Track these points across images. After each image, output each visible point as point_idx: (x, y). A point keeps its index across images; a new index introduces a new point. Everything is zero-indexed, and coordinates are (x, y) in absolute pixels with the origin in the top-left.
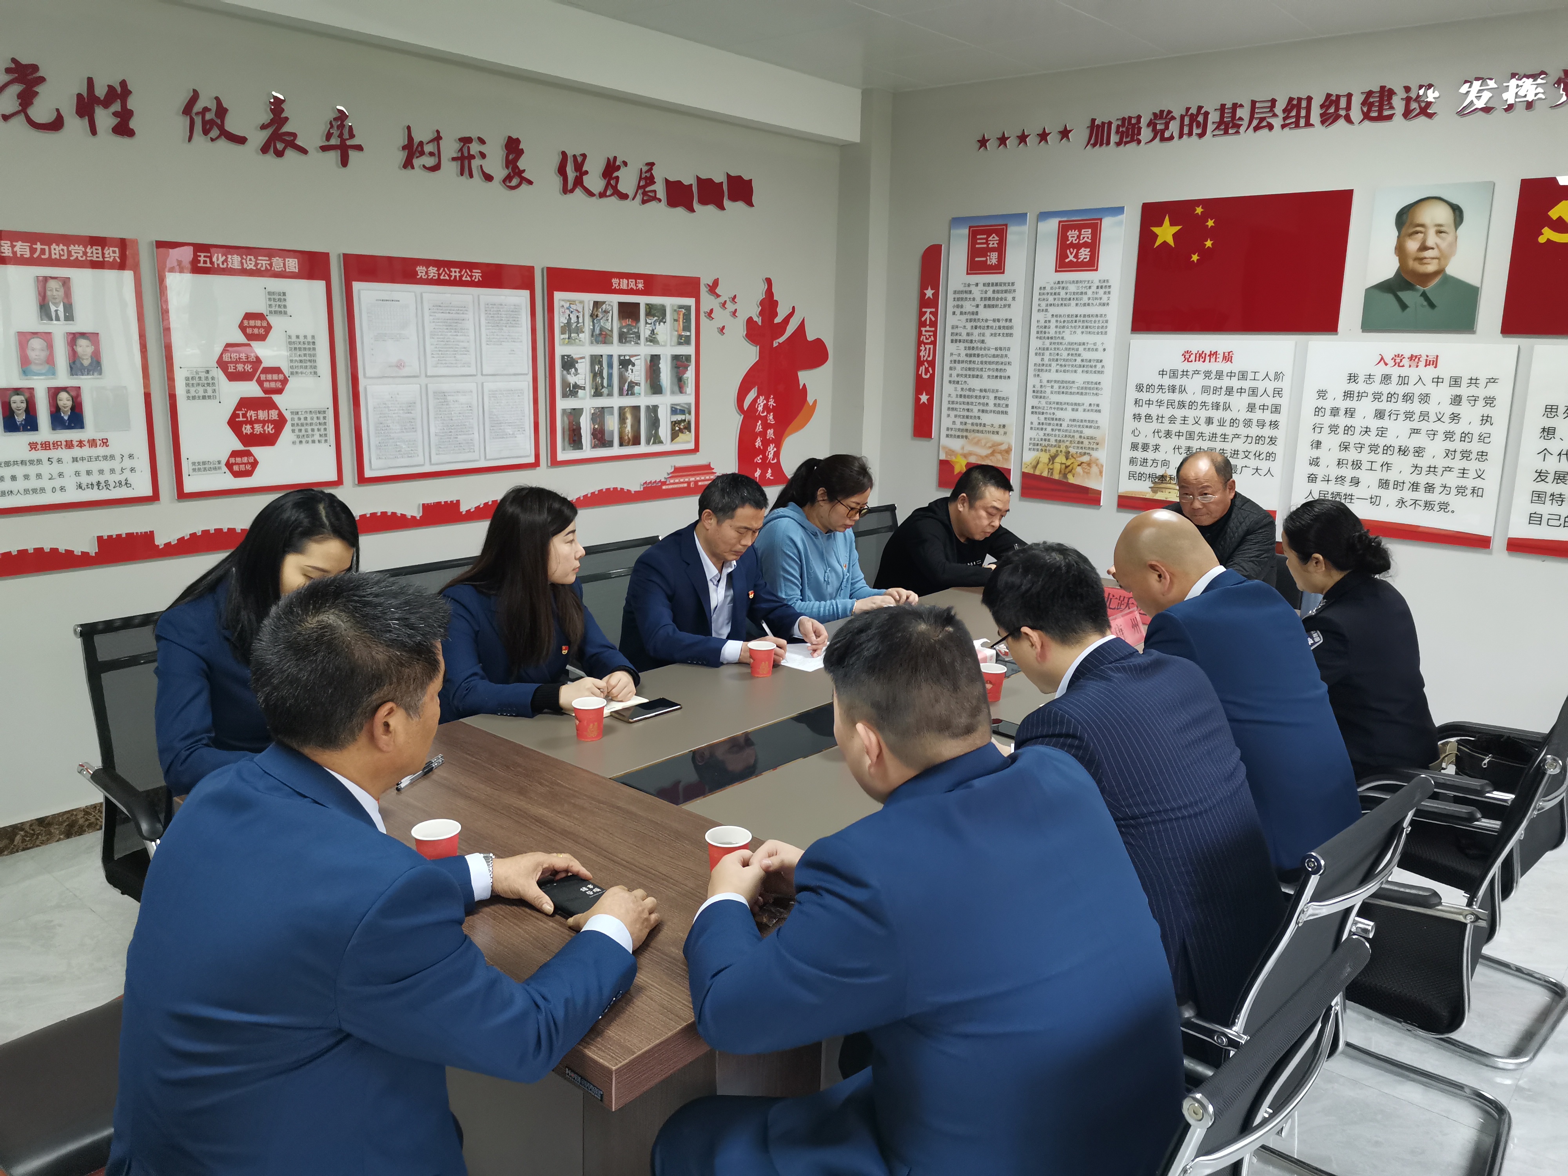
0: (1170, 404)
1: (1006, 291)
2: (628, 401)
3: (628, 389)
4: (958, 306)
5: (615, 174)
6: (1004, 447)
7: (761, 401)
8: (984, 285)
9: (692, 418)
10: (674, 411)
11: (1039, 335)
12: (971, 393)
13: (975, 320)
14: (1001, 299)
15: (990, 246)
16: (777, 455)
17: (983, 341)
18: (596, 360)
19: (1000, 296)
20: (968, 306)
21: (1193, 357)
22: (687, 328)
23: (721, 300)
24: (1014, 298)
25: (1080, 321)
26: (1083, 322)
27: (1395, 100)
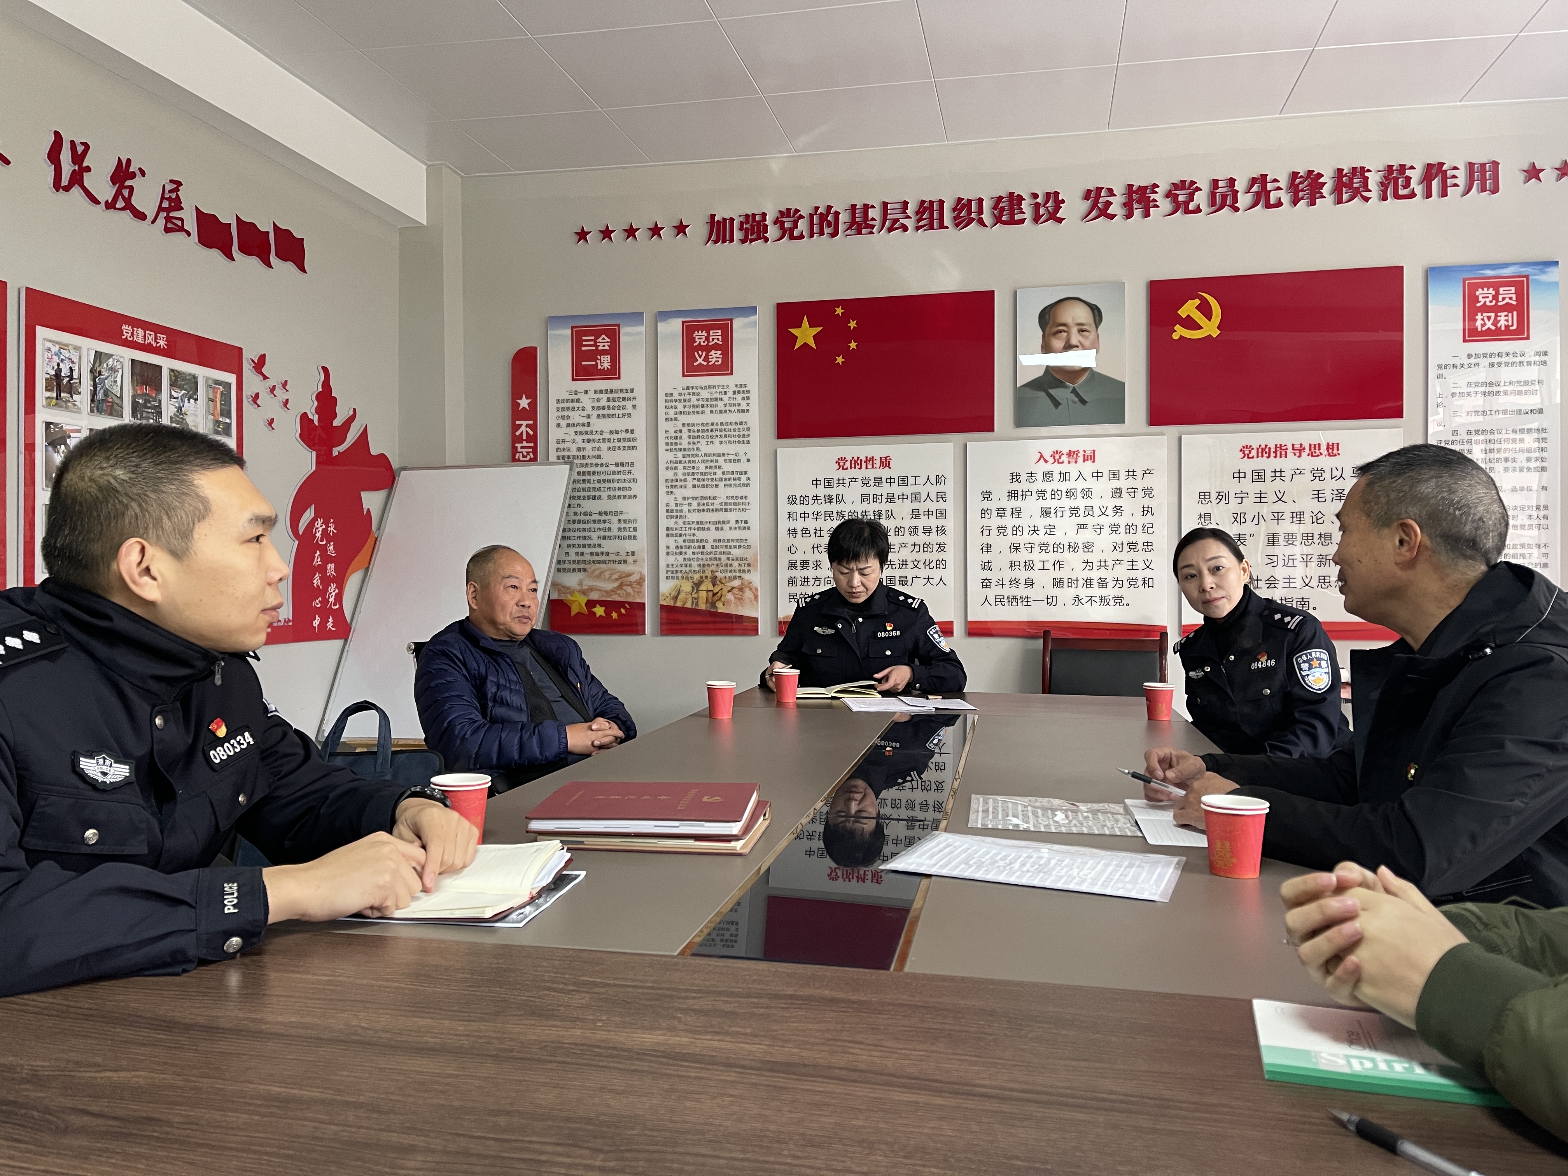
0: (828, 515)
1: (624, 399)
4: (563, 417)
5: (128, 183)
6: (634, 578)
7: (320, 524)
8: (595, 392)
11: (669, 447)
12: (587, 518)
13: (586, 433)
14: (619, 408)
15: (600, 348)
16: (339, 598)
17: (599, 457)
19: (616, 404)
20: (577, 417)
21: (848, 464)
22: (227, 413)
23: (270, 383)
24: (634, 407)
25: (716, 430)
26: (721, 430)
27: (1024, 206)
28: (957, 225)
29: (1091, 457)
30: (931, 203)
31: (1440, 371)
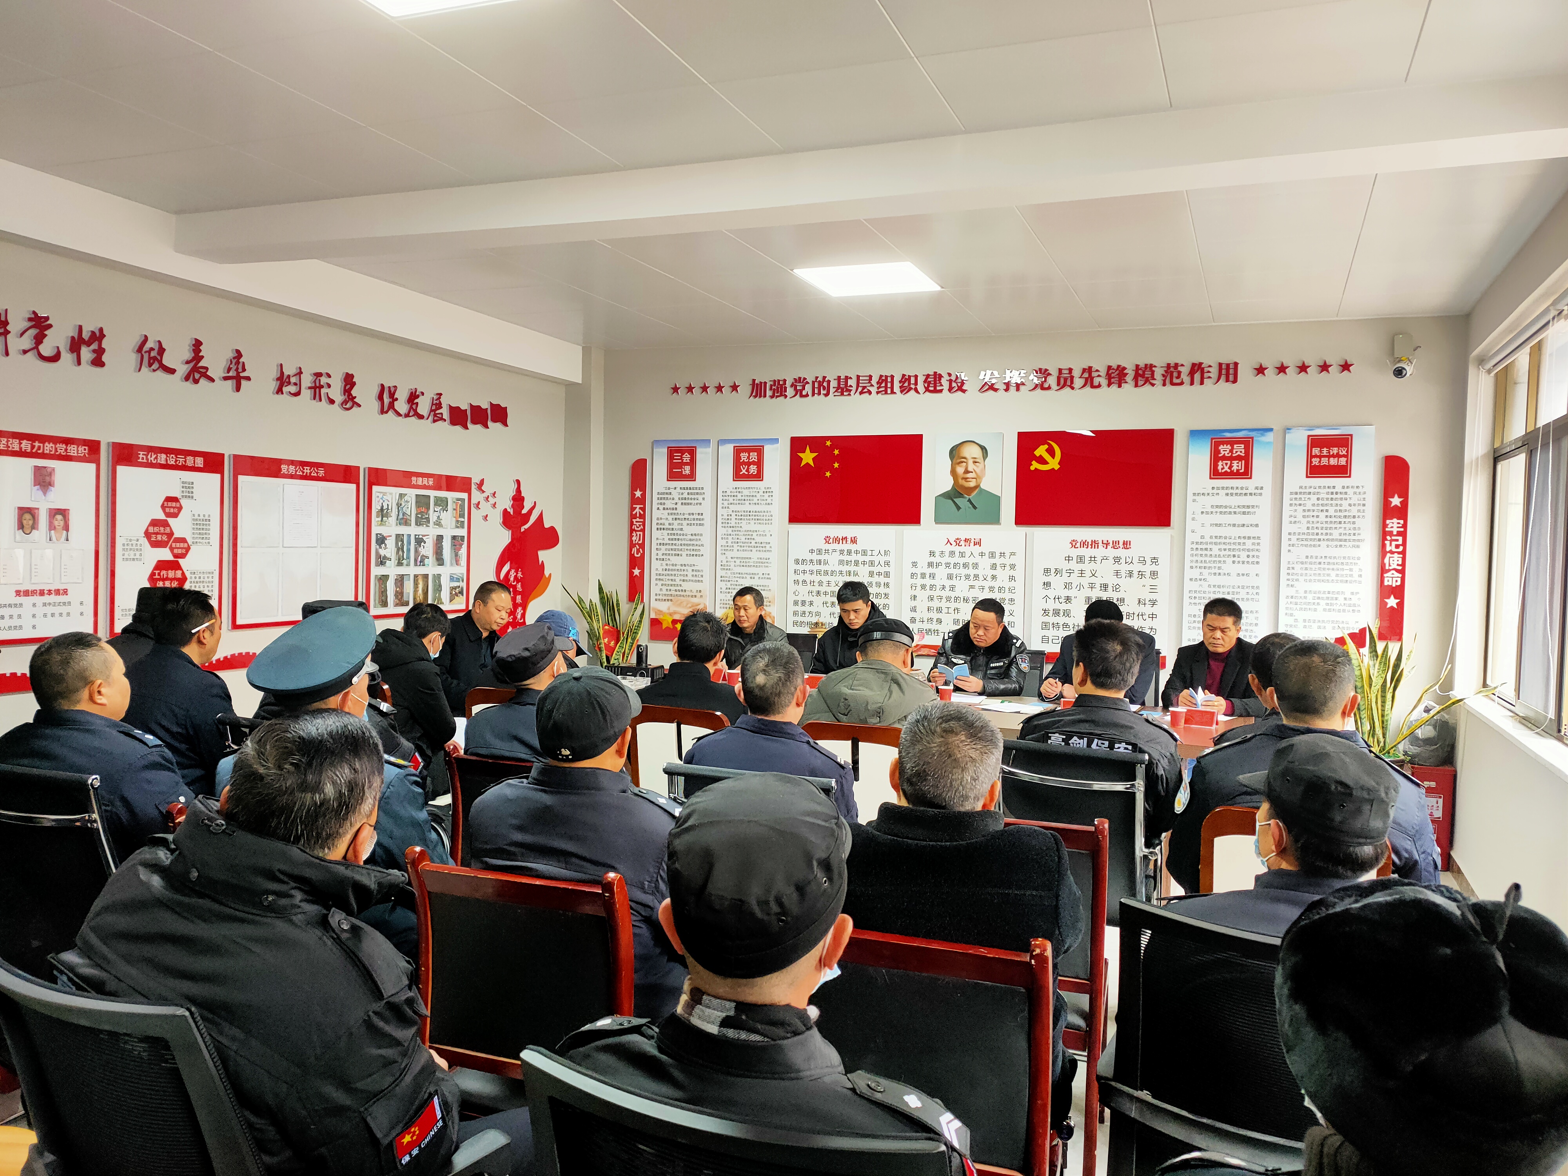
0: (819, 572)
1: (697, 494)
2: (421, 570)
3: (421, 561)
4: (661, 504)
5: (416, 401)
7: (513, 574)
8: (681, 489)
9: (464, 585)
10: (452, 579)
11: (724, 525)
12: (674, 568)
13: (675, 514)
14: (694, 499)
15: (685, 461)
16: (523, 616)
17: (682, 529)
18: (399, 537)
19: (693, 497)
20: (669, 504)
21: (831, 540)
22: (462, 516)
23: (485, 495)
24: (704, 499)
25: (752, 515)
26: (755, 516)
27: (944, 381)
28: (902, 392)
29: (978, 543)
30: (887, 377)
31: (1195, 497)
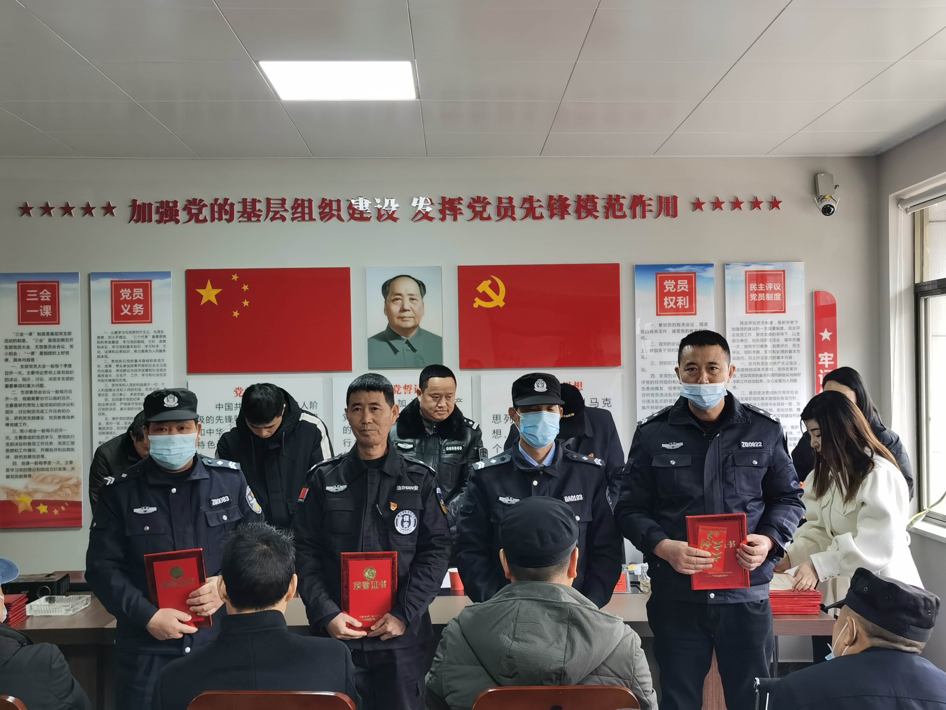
1: (63, 340)
4: (10, 354)
6: (72, 482)
8: (39, 334)
11: (101, 378)
12: (32, 434)
14: (59, 347)
15: (42, 299)
17: (42, 386)
19: (56, 344)
20: (22, 354)
24: (71, 346)
25: (139, 365)
26: (143, 365)
28: (322, 219)
30: (303, 201)
31: (643, 335)
